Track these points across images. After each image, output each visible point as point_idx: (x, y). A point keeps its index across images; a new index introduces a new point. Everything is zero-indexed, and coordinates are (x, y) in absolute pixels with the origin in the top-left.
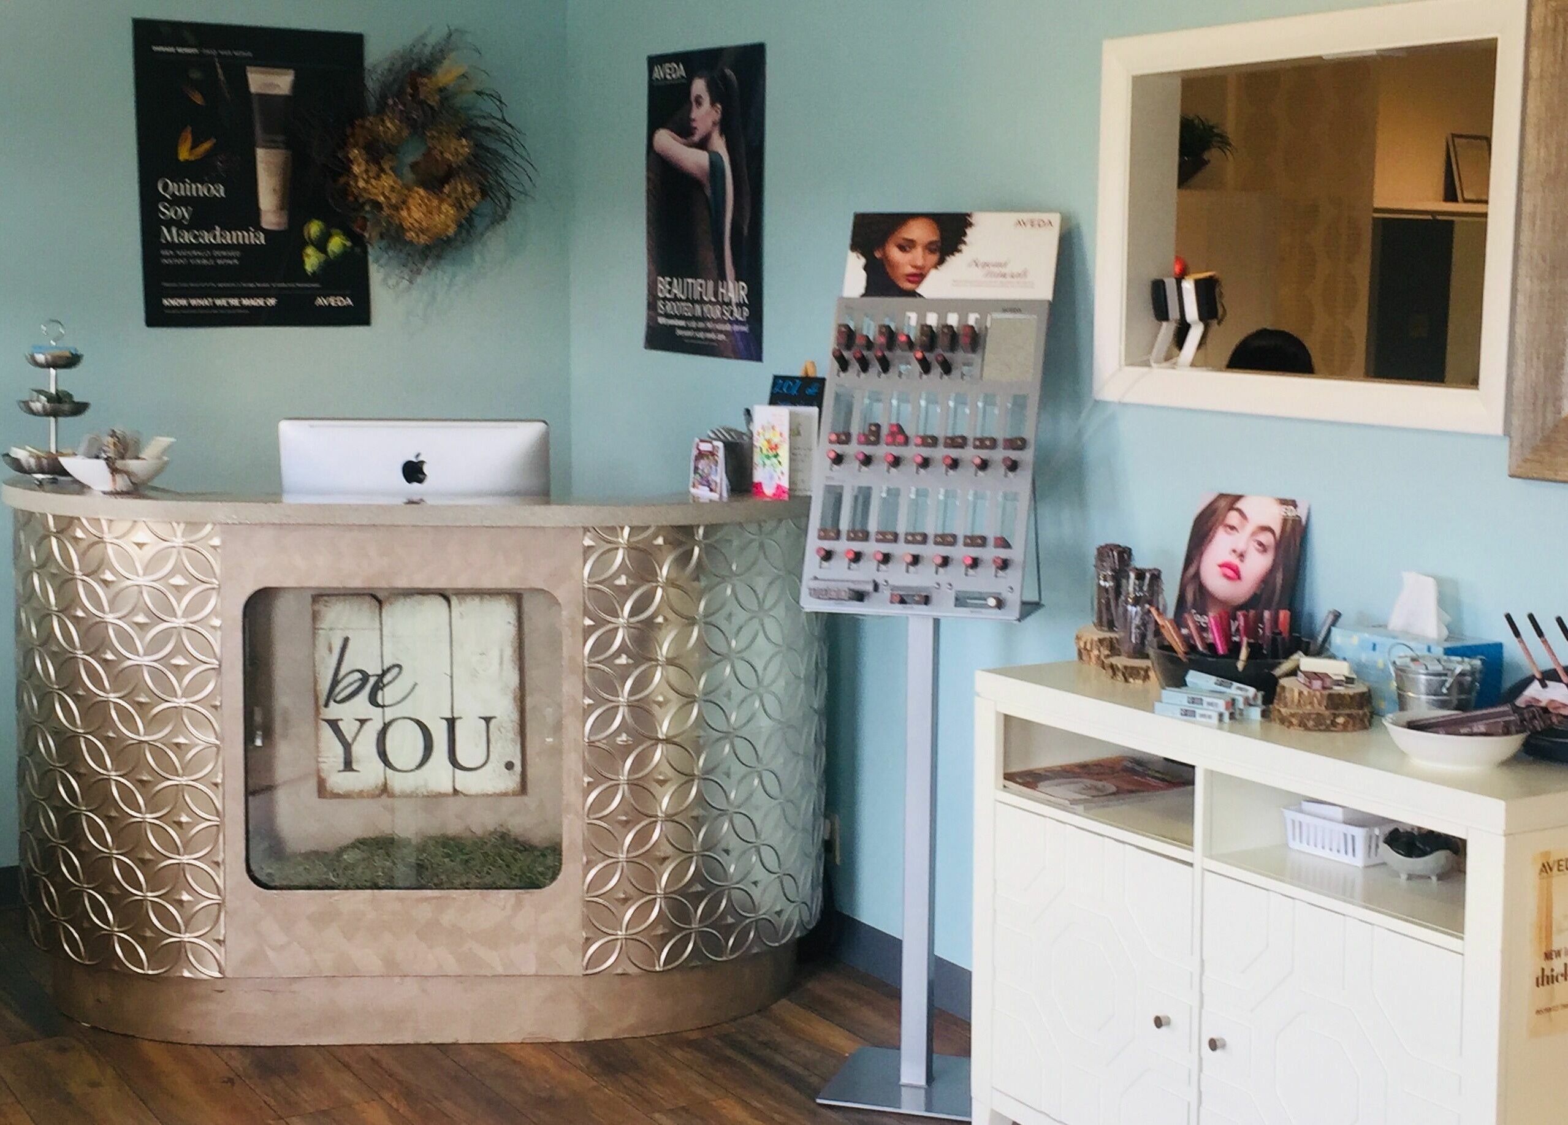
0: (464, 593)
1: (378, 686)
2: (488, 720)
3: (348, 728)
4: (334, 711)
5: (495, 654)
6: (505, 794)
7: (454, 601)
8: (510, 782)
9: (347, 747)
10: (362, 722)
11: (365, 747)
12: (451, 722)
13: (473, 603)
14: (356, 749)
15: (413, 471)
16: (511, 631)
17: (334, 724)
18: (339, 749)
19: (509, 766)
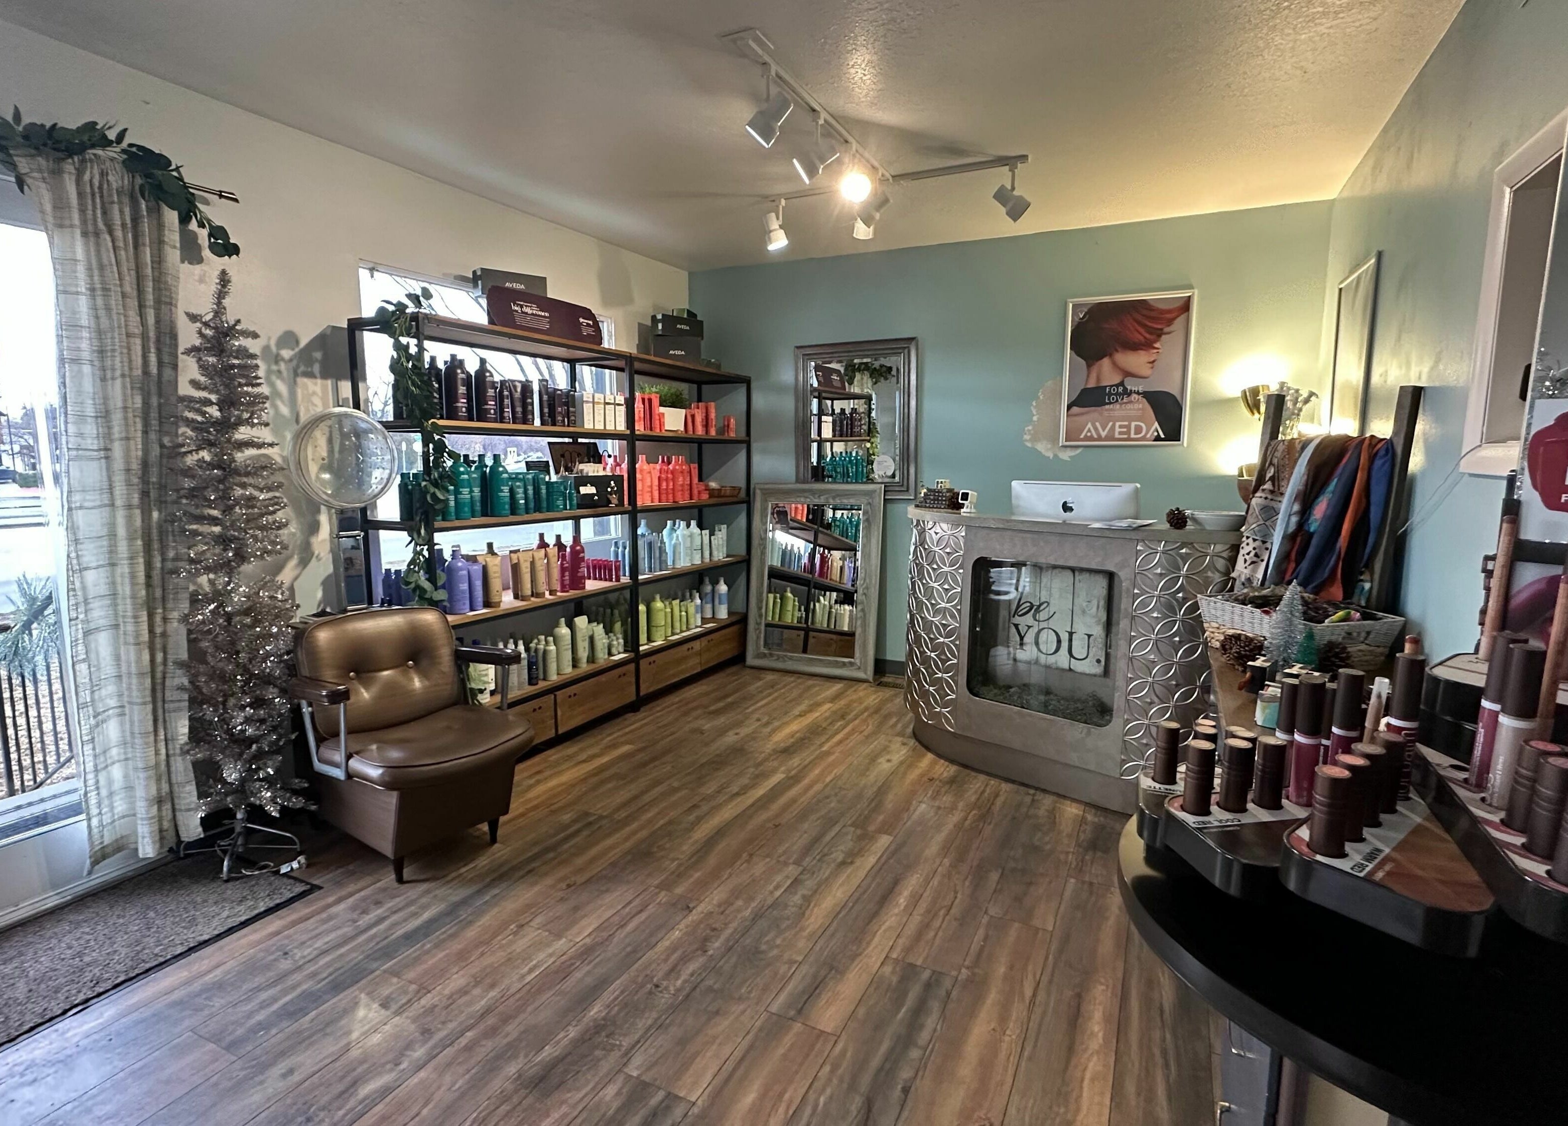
0: (1082, 570)
1: (1038, 610)
2: (1089, 636)
3: (1023, 629)
4: (1017, 620)
5: (1095, 602)
6: (1095, 675)
7: (1077, 573)
8: (1098, 670)
9: (1022, 638)
10: (1029, 627)
11: (1029, 638)
12: (1071, 634)
13: (1086, 575)
14: (1026, 640)
15: (1066, 508)
16: (1104, 592)
17: (1016, 626)
18: (1018, 638)
19: (1098, 661)
